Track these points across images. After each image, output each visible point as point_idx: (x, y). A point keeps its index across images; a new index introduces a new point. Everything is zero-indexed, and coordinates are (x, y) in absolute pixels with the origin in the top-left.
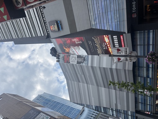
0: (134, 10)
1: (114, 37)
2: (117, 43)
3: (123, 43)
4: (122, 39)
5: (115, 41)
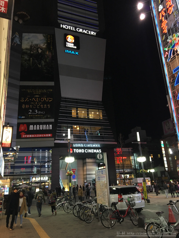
1: (51, 126)
2: (41, 129)
3: (40, 136)
4: (47, 135)
5: (44, 126)
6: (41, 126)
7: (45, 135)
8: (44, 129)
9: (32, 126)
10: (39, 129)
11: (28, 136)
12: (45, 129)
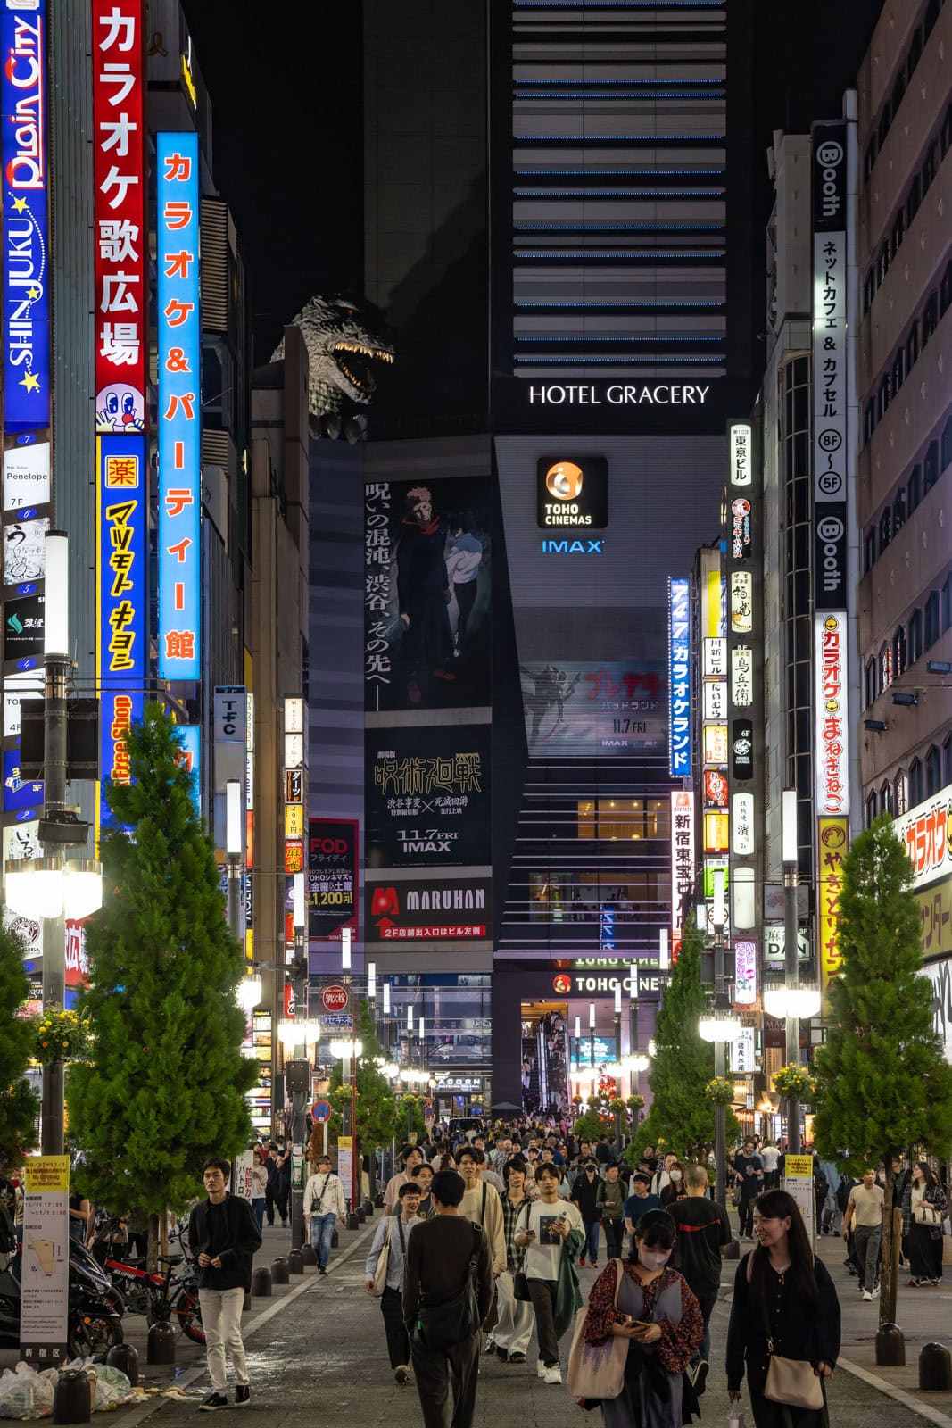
0: (584, 984)
1: (480, 894)
2: (447, 906)
3: (444, 932)
4: (468, 931)
5: (458, 895)
6: (447, 894)
7: (460, 932)
8: (456, 907)
9: (416, 893)
10: (439, 907)
12: (461, 907)
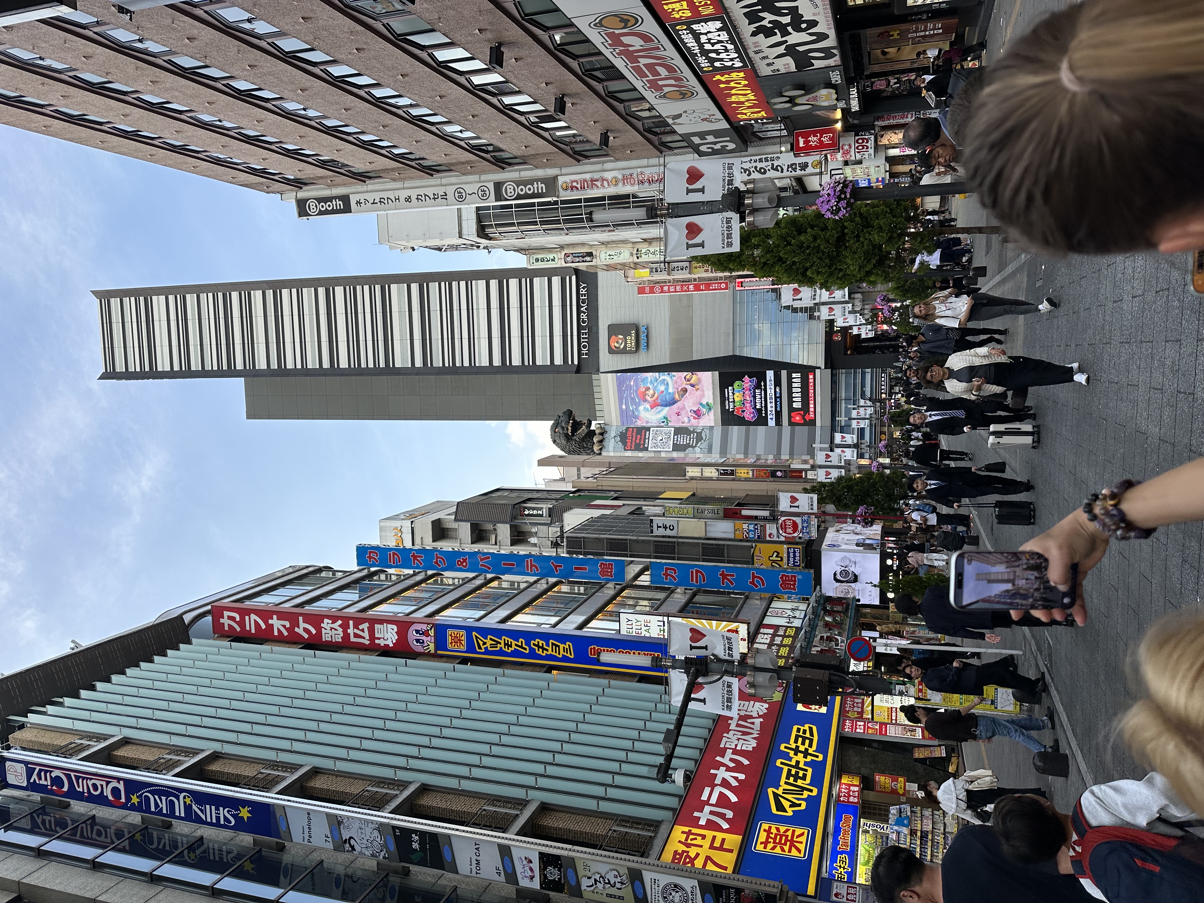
1: (794, 375)
2: (800, 390)
3: (812, 391)
4: (811, 381)
5: (794, 385)
6: (794, 390)
7: (812, 384)
9: (794, 404)
10: (800, 394)
11: (812, 410)
12: (800, 384)
